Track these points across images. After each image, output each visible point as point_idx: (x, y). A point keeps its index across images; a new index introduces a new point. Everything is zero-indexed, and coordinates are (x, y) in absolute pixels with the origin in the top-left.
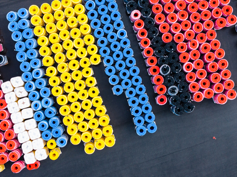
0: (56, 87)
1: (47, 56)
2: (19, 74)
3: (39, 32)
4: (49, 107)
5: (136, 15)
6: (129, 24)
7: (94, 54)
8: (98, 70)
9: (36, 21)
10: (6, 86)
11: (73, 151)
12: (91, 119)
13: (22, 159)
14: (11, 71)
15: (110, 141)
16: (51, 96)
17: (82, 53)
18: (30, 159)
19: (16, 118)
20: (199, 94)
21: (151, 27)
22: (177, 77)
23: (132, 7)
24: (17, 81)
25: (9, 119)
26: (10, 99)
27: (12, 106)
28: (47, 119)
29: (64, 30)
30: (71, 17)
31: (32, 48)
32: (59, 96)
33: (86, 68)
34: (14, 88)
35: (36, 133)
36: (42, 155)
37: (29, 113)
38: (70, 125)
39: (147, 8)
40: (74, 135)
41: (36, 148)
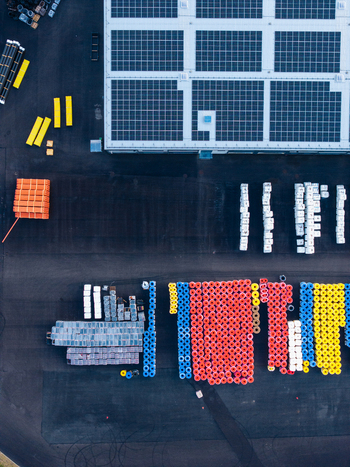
0: (317, 332)
1: (317, 314)
2: (298, 318)
3: (316, 299)
4: (310, 342)
7: (343, 321)
8: (342, 330)
9: (316, 292)
10: (290, 324)
11: (316, 370)
12: (331, 356)
13: (287, 367)
14: (294, 315)
15: (338, 371)
16: (314, 337)
17: (336, 318)
18: (292, 368)
19: (291, 343)
24: (297, 323)
25: (287, 343)
26: (291, 332)
27: (291, 337)
28: (307, 348)
29: (330, 302)
30: (336, 296)
31: (310, 308)
32: (318, 338)
33: (337, 327)
34: (295, 327)
35: (300, 355)
36: (300, 368)
37: (299, 343)
38: (319, 356)
40: (320, 362)
41: (297, 363)
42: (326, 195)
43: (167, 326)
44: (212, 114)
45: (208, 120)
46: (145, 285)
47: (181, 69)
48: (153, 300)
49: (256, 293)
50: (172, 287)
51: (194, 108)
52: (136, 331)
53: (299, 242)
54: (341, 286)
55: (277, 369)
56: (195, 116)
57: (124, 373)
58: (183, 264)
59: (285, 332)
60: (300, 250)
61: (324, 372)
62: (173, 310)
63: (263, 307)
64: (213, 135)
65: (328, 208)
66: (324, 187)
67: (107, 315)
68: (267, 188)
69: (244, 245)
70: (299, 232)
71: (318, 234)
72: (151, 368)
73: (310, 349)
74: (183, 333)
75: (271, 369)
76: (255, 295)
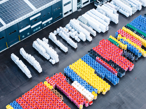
0: (86, 79)
1: (80, 74)
4: (88, 85)
5: (97, 58)
7: (92, 69)
9: (73, 68)
12: (101, 83)
15: (109, 86)
17: (89, 70)
19: (80, 91)
23: (95, 57)
26: (76, 87)
29: (81, 67)
30: (81, 64)
31: (75, 74)
32: (89, 81)
34: (75, 84)
53: (51, 60)
54: (80, 60)
59: (74, 89)
68: (22, 50)
76: (48, 85)
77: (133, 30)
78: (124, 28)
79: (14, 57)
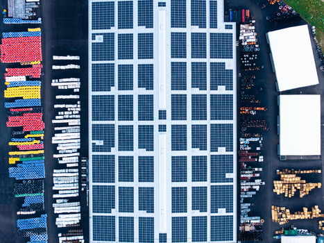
0: (21, 88)
1: (28, 87)
2: (27, 80)
3: (34, 87)
4: (17, 85)
5: (31, 109)
6: (30, 107)
7: (25, 98)
8: (22, 98)
9: (37, 87)
10: (24, 77)
11: (6, 87)
12: (12, 94)
13: (7, 76)
14: (28, 78)
15: (6, 96)
16: (19, 86)
17: (27, 95)
18: (6, 78)
20: (10, 118)
21: (28, 112)
22: (15, 115)
24: (25, 79)
25: (17, 76)
26: (21, 77)
27: (19, 77)
29: (33, 93)
30: (35, 95)
31: (30, 85)
32: (19, 88)
33: (23, 96)
34: (23, 78)
35: (12, 81)
36: (7, 81)
37: (17, 80)
38: (11, 89)
39: (32, 112)
40: (9, 89)
41: (9, 80)
42: (75, 91)
43: (24, 28)
44: (102, 41)
45: (99, 39)
46: (40, 19)
47: (119, 28)
48: (33, 22)
49: (36, 63)
50: (39, 29)
51: (104, 34)
52: (22, 15)
53: (57, 80)
54: (40, 98)
55: (7, 72)
56: (101, 34)
57: (5, 11)
58: (48, 34)
59: (21, 74)
60: (53, 81)
61: (5, 91)
62: (29, 30)
63: (31, 66)
64: (94, 41)
65: (70, 92)
66: (78, 90)
67: (27, 4)
68: (77, 67)
69: (55, 58)
70: (60, 80)
71: (60, 88)
72: (7, 22)
73: (14, 85)
74: (21, 34)
75: (7, 70)
76: (36, 62)
77: (35, 156)
78: (42, 152)
79: (77, 58)
